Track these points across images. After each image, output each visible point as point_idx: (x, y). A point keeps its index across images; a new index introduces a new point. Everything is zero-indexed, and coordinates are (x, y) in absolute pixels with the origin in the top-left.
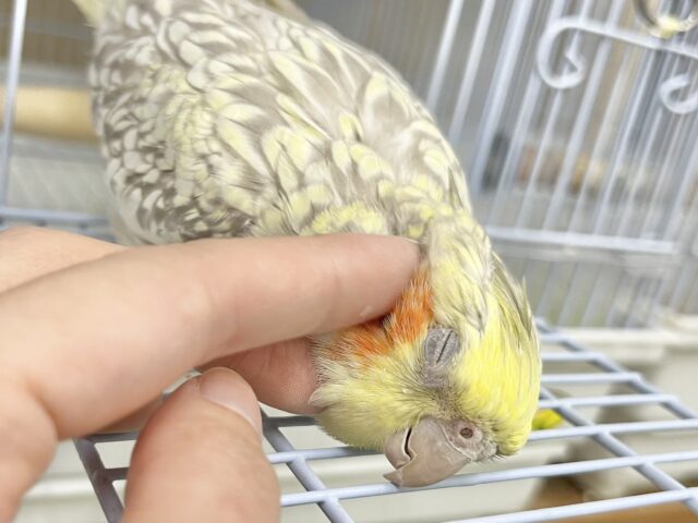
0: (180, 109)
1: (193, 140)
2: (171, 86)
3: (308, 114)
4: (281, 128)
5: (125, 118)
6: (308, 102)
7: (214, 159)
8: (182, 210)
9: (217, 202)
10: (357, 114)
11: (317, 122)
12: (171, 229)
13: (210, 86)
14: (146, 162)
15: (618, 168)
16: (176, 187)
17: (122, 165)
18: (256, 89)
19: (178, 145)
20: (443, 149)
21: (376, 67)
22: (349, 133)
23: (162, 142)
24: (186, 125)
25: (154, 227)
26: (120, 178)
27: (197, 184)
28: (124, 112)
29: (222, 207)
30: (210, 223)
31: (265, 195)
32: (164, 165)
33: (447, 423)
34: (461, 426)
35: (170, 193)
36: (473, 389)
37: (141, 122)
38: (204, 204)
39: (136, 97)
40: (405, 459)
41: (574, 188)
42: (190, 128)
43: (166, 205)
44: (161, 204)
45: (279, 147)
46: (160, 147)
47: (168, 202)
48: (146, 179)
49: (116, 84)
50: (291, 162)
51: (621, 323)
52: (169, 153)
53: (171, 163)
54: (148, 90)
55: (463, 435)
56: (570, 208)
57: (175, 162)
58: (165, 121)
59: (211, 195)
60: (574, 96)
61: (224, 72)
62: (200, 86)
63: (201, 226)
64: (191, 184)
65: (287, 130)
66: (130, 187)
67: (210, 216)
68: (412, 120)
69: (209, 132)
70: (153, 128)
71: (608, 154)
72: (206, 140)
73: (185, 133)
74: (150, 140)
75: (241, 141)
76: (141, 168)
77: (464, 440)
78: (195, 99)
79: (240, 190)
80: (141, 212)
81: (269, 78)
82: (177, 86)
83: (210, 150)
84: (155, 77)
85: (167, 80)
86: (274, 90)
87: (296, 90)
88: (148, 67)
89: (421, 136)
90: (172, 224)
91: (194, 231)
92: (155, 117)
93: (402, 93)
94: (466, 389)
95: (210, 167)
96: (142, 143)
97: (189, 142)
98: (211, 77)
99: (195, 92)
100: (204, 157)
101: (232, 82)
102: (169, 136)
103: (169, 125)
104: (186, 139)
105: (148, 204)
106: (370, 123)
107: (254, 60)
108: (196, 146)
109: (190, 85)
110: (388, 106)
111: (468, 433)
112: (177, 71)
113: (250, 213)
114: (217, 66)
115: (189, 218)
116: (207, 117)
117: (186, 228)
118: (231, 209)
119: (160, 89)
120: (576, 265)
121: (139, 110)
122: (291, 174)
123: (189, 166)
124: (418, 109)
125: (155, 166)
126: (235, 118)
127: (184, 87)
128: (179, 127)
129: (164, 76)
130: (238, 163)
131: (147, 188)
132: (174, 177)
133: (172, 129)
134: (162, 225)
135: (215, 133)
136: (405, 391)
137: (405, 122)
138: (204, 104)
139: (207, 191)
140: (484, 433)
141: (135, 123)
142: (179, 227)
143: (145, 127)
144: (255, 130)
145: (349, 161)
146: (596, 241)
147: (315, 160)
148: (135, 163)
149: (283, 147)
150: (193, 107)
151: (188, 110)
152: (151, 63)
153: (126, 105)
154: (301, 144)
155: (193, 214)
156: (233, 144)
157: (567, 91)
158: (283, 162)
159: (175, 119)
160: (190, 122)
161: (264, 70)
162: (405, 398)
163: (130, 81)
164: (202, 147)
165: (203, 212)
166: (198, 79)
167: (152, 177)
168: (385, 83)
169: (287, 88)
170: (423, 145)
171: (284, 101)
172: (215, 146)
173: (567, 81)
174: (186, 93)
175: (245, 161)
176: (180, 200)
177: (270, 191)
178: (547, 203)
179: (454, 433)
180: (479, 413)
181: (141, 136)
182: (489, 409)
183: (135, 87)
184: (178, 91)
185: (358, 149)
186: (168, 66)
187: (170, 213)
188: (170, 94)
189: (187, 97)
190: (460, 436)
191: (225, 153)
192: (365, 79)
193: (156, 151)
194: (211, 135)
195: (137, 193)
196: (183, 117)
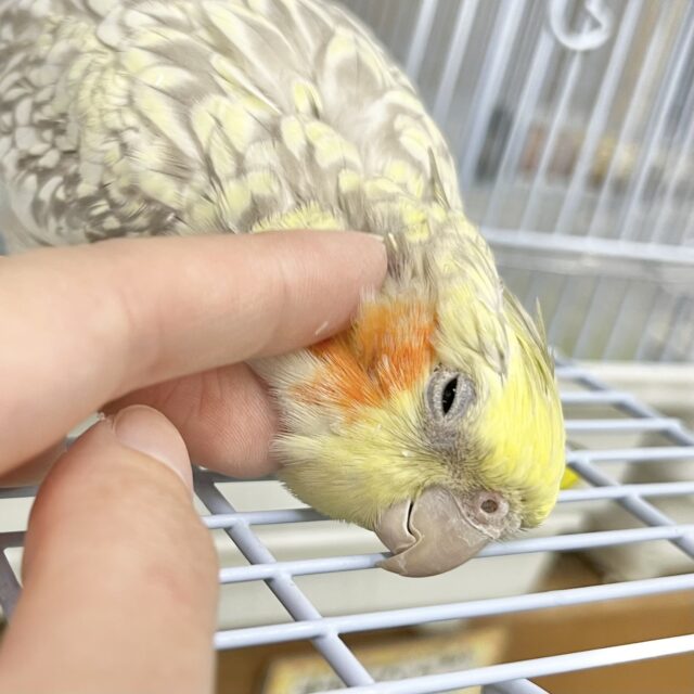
0: (87, 72)
1: (103, 112)
2: (76, 43)
3: (252, 80)
4: (215, 98)
5: (17, 84)
6: (251, 65)
7: (130, 136)
8: (88, 202)
9: (132, 191)
10: (314, 80)
11: (262, 91)
12: (73, 227)
13: (125, 43)
14: (43, 141)
15: (653, 154)
16: (81, 171)
17: (14, 144)
18: (184, 48)
19: (83, 118)
20: (425, 127)
21: (340, 21)
22: (304, 106)
23: (63, 115)
24: (93, 92)
25: (52, 223)
26: (10, 161)
27: (107, 168)
28: (16, 76)
29: (138, 197)
30: (123, 218)
31: (195, 184)
32: (66, 143)
33: (463, 495)
34: (483, 498)
35: (72, 181)
36: (500, 451)
37: (37, 89)
38: (115, 194)
39: (32, 58)
40: (409, 541)
41: (596, 180)
42: (99, 96)
43: (68, 196)
44: (61, 195)
45: (213, 122)
46: (60, 121)
47: (69, 192)
48: (42, 162)
49: (7, 41)
50: (227, 141)
51: (655, 355)
52: (72, 128)
53: (75, 142)
54: (46, 48)
55: (484, 508)
56: (590, 207)
57: (79, 140)
58: (67, 89)
59: (124, 182)
60: (597, 61)
61: (143, 25)
62: (113, 43)
63: (112, 223)
64: (100, 168)
65: (224, 101)
66: (23, 173)
67: (122, 210)
68: (385, 89)
69: (124, 101)
70: (52, 97)
71: (640, 137)
72: (119, 111)
73: (93, 102)
74: (48, 113)
75: (164, 115)
76: (37, 148)
77: (486, 515)
78: (107, 59)
79: (161, 176)
80: (37, 205)
81: (203, 34)
82: (84, 42)
83: (124, 124)
84: (55, 32)
85: (72, 36)
86: (208, 49)
87: (237, 49)
88: (47, 19)
89: (397, 110)
90: (75, 219)
91: (103, 230)
92: (56, 83)
93: (374, 55)
94: (491, 451)
95: (124, 146)
96: (38, 117)
97: (97, 113)
98: (128, 31)
99: (105, 50)
100: (115, 133)
101: (154, 38)
102: (72, 106)
103: (72, 93)
104: (93, 111)
105: (45, 195)
106: (331, 93)
107: (183, 10)
108: (105, 119)
109: (101, 41)
110: (356, 72)
111: (491, 506)
112: (84, 25)
113: (174, 206)
114: (136, 18)
115: (96, 212)
116: (122, 83)
117: (93, 225)
118: (149, 201)
119: (62, 47)
120: (597, 279)
121: (34, 74)
122: (227, 155)
123: (97, 144)
124: (395, 75)
125: (54, 146)
126: (157, 84)
127: (93, 43)
128: (85, 94)
129: (67, 30)
130: (159, 142)
131: (44, 174)
132: (78, 160)
133: (76, 98)
134: (63, 222)
135: (131, 102)
136: (405, 453)
137: (377, 92)
138: (118, 65)
139: (119, 177)
140: (511, 505)
141: (29, 90)
142: (84, 223)
143: (42, 96)
144: (182, 100)
145: (304, 143)
146: (623, 248)
147: (258, 139)
148: (29, 142)
149: (218, 122)
150: (104, 69)
151: (97, 74)
152: (51, 14)
153: (19, 67)
154: (239, 118)
155: (102, 207)
156: (153, 117)
157: (587, 53)
158: (217, 140)
159: (79, 85)
160: (100, 88)
161: (196, 24)
162: (405, 462)
163: (25, 36)
164: (114, 121)
165: (113, 205)
166: (111, 34)
167: (50, 159)
168: (352, 42)
169: (225, 48)
170: (400, 122)
171: (220, 62)
172: (131, 119)
173: (588, 40)
174: (94, 51)
175: (169, 141)
176: (85, 189)
177: (200, 178)
178: (560, 200)
179: (473, 508)
180: (507, 481)
181: (37, 107)
182: (519, 476)
183: (31, 44)
184: (83, 50)
185: (316, 127)
186: (73, 18)
187: (73, 206)
188: (74, 54)
189: (95, 56)
190: (481, 511)
191: (143, 129)
192: (326, 37)
193: (56, 126)
194: (125, 106)
195: (32, 180)
196: (90, 82)
